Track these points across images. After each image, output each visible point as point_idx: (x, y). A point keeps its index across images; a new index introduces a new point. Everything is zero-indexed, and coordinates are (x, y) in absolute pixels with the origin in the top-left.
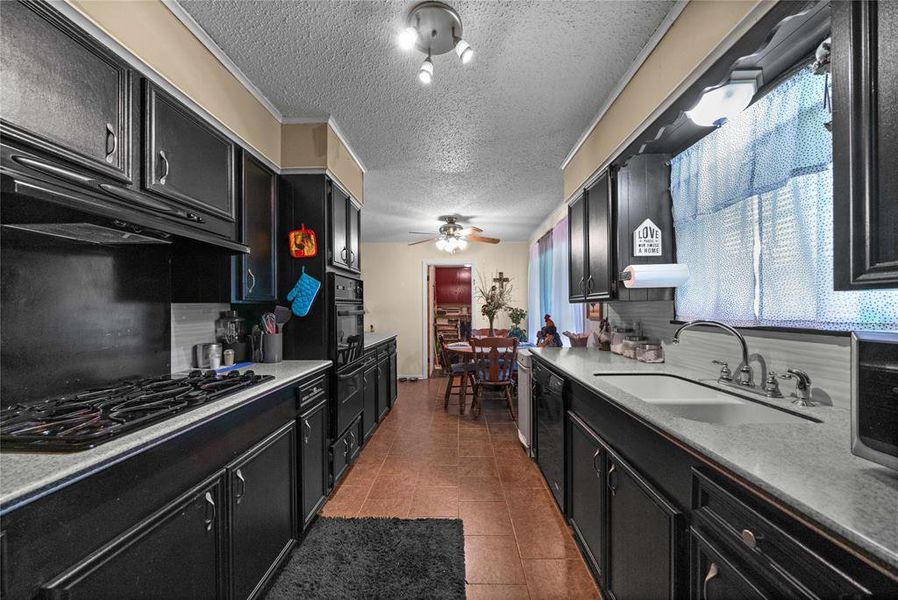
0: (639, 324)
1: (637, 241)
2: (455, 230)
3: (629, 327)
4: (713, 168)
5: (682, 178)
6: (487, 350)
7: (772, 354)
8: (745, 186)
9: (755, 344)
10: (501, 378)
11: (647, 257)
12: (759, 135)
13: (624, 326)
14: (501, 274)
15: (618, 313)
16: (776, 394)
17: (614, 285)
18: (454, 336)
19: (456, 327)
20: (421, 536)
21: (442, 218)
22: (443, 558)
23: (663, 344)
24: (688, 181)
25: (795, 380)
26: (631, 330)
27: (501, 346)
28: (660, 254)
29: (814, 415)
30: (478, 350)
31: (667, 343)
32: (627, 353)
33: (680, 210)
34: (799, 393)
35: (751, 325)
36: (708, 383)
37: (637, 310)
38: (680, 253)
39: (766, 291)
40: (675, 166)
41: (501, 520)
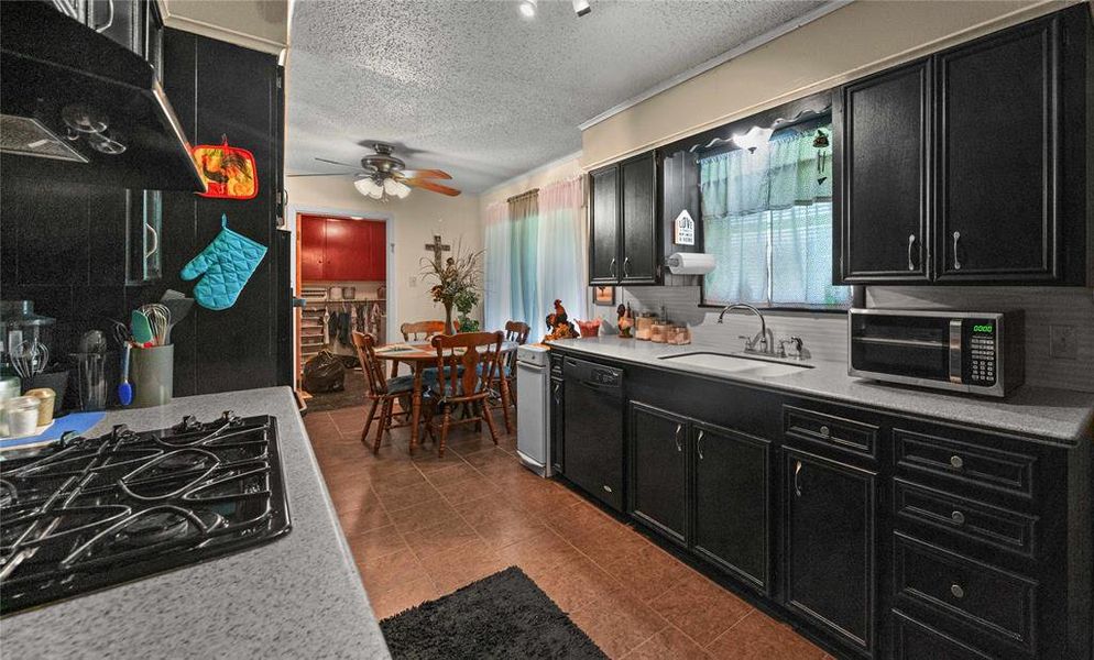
0: (663, 308)
1: (679, 230)
2: (392, 166)
3: (652, 312)
4: (739, 179)
5: (713, 179)
6: (460, 351)
7: (778, 327)
8: (763, 202)
9: (770, 320)
10: (477, 390)
11: (684, 245)
12: (773, 166)
13: (645, 310)
14: (437, 238)
15: (636, 297)
16: (783, 355)
17: (659, 271)
18: (317, 339)
19: (321, 321)
20: (477, 604)
21: (365, 144)
22: (524, 608)
23: (688, 326)
24: (717, 183)
25: (795, 344)
26: (653, 315)
27: (479, 345)
28: (692, 243)
29: (808, 364)
30: (447, 353)
31: (692, 326)
32: (657, 338)
33: (711, 206)
34: (798, 353)
35: (766, 306)
36: (738, 354)
37: (659, 295)
38: (708, 244)
39: (775, 281)
40: (705, 167)
41: (558, 547)
